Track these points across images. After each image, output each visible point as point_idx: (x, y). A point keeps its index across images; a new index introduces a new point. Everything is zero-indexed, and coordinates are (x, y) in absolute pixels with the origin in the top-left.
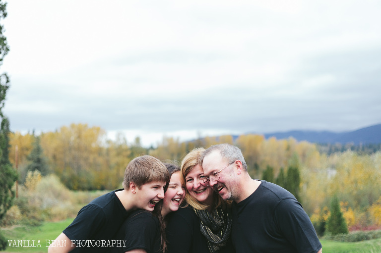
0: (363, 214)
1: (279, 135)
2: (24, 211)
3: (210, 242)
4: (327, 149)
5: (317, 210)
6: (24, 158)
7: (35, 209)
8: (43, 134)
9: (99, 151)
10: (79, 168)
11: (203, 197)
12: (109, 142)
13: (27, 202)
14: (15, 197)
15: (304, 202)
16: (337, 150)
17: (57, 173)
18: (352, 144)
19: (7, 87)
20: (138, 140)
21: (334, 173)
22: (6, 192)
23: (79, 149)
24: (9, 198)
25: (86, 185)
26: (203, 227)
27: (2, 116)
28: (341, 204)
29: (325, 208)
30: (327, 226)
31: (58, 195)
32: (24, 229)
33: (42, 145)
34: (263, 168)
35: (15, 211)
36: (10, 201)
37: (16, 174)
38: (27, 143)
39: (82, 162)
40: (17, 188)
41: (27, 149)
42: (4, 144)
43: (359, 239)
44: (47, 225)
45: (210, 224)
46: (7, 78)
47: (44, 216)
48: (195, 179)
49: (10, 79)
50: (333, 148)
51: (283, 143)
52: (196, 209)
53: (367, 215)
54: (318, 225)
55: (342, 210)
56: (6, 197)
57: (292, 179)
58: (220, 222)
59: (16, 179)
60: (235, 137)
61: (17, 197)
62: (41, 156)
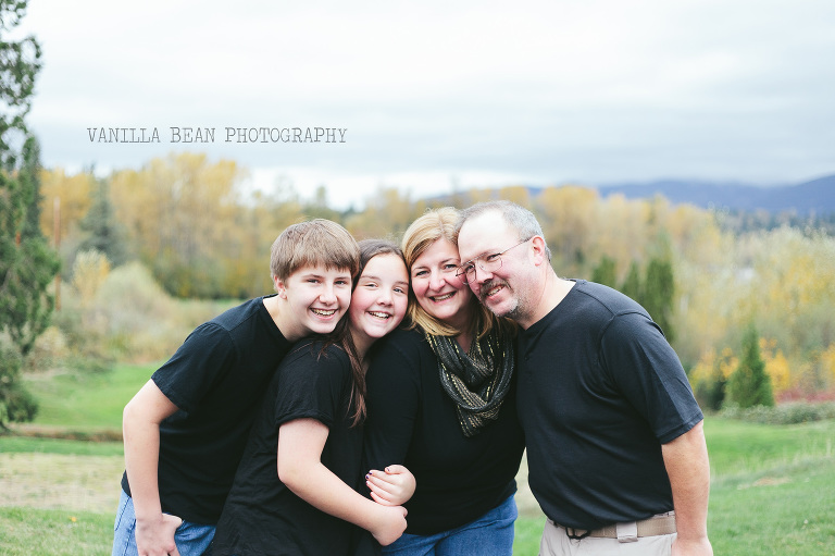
0: (807, 367)
1: (632, 190)
2: (74, 340)
3: (462, 408)
4: (737, 222)
5: (709, 354)
6: (73, 225)
7: (95, 337)
8: (115, 175)
9: (237, 216)
10: (192, 250)
11: (448, 308)
12: (257, 195)
13: (80, 321)
14: (55, 309)
15: (682, 336)
16: (758, 225)
17: (146, 261)
18: (794, 212)
19: (37, 67)
20: (321, 192)
21: (748, 275)
22: (35, 297)
23: (190, 207)
24: (42, 310)
25: (207, 288)
26: (445, 377)
27: (26, 131)
28: (762, 343)
29: (727, 351)
30: (729, 391)
31: (147, 309)
32: (73, 379)
33: (112, 198)
34: (594, 261)
35: (52, 339)
36: (44, 318)
37: (55, 261)
38: (79, 193)
39: (199, 238)
40: (58, 291)
41: (80, 207)
42: (29, 193)
43: (797, 419)
44: (122, 371)
45: (463, 371)
46: (37, 47)
47: (116, 353)
48: (434, 270)
49: (43, 49)
50: (750, 222)
51: (640, 207)
52: (431, 335)
53: (816, 369)
54: (710, 387)
55: (763, 356)
56: (35, 309)
57: (659, 285)
58: (484, 367)
59: (55, 269)
60: (535, 191)
61: (59, 309)
62: (109, 222)
